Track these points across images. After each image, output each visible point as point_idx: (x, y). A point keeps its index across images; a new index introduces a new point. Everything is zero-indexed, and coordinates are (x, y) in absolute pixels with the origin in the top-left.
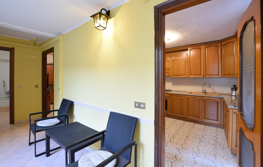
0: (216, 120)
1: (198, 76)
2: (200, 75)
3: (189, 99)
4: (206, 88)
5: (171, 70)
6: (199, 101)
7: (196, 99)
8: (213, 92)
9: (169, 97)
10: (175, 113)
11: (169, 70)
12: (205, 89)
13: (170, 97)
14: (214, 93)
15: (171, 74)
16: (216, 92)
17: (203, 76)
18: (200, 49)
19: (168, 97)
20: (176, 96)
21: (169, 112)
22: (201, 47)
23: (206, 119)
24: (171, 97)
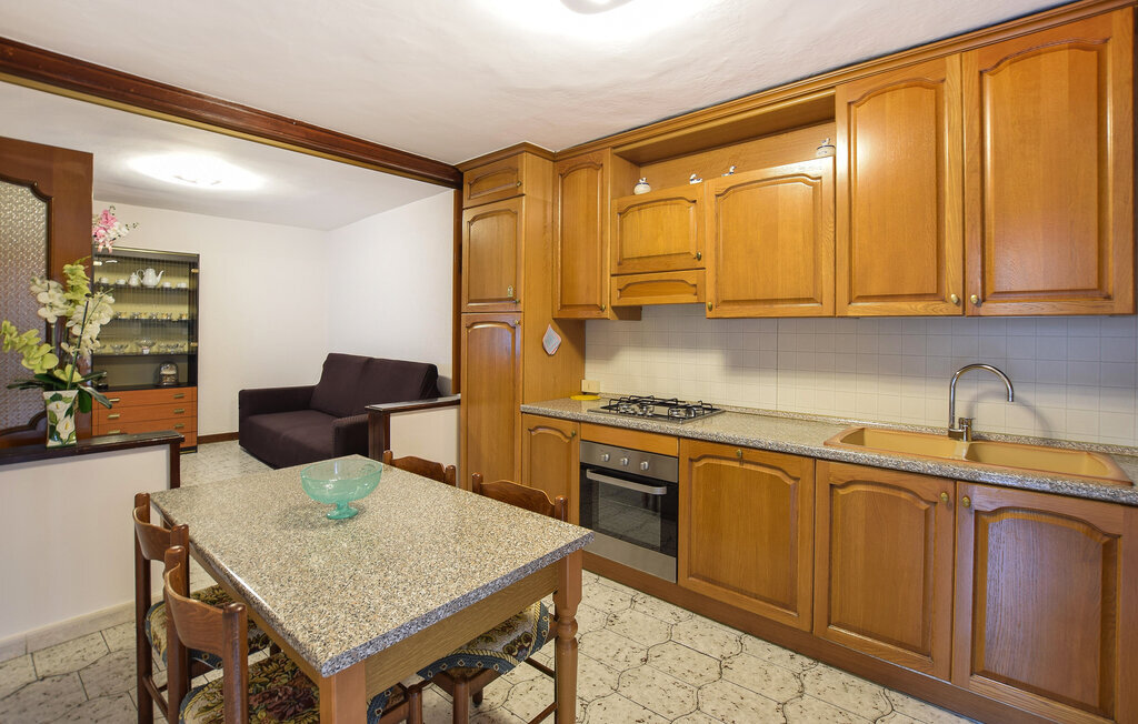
0: (1095, 703)
1: (918, 307)
2: (938, 295)
3: (841, 492)
4: (977, 399)
5: (708, 262)
6: (926, 510)
7: (903, 495)
8: (1031, 434)
9: (691, 460)
10: (735, 589)
11: (699, 264)
12: (970, 409)
13: (699, 460)
14: (1048, 443)
15: (710, 296)
16: (1062, 437)
17: (962, 302)
18: (936, 87)
19: (684, 462)
20: (741, 460)
21: (690, 575)
22: (944, 68)
23: (986, 674)
24: (703, 462)
